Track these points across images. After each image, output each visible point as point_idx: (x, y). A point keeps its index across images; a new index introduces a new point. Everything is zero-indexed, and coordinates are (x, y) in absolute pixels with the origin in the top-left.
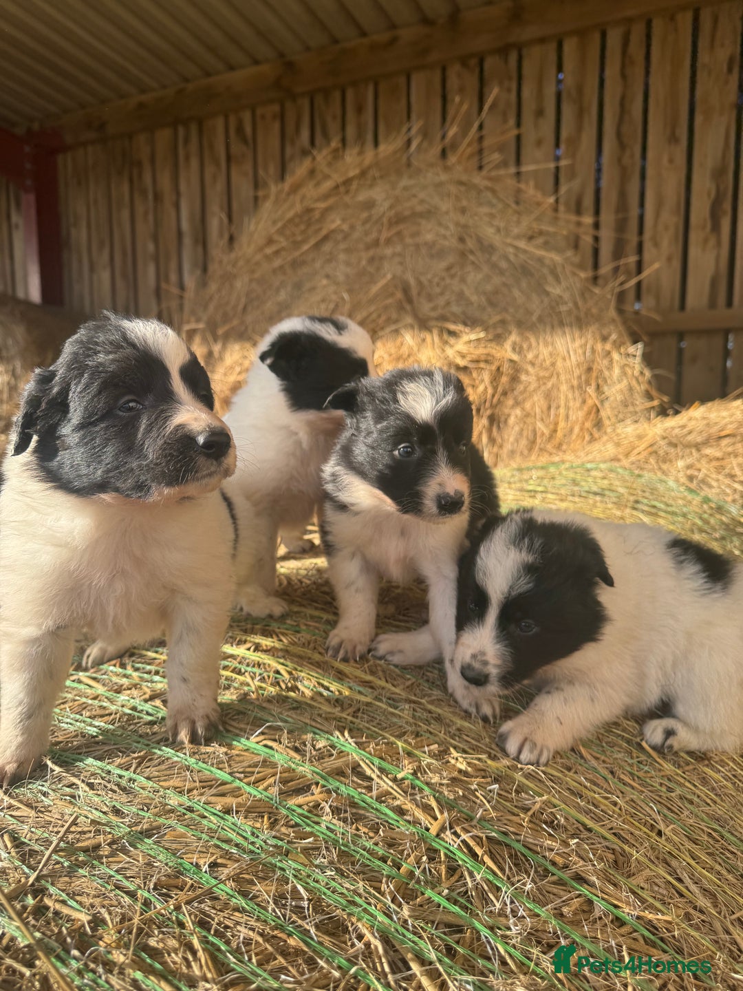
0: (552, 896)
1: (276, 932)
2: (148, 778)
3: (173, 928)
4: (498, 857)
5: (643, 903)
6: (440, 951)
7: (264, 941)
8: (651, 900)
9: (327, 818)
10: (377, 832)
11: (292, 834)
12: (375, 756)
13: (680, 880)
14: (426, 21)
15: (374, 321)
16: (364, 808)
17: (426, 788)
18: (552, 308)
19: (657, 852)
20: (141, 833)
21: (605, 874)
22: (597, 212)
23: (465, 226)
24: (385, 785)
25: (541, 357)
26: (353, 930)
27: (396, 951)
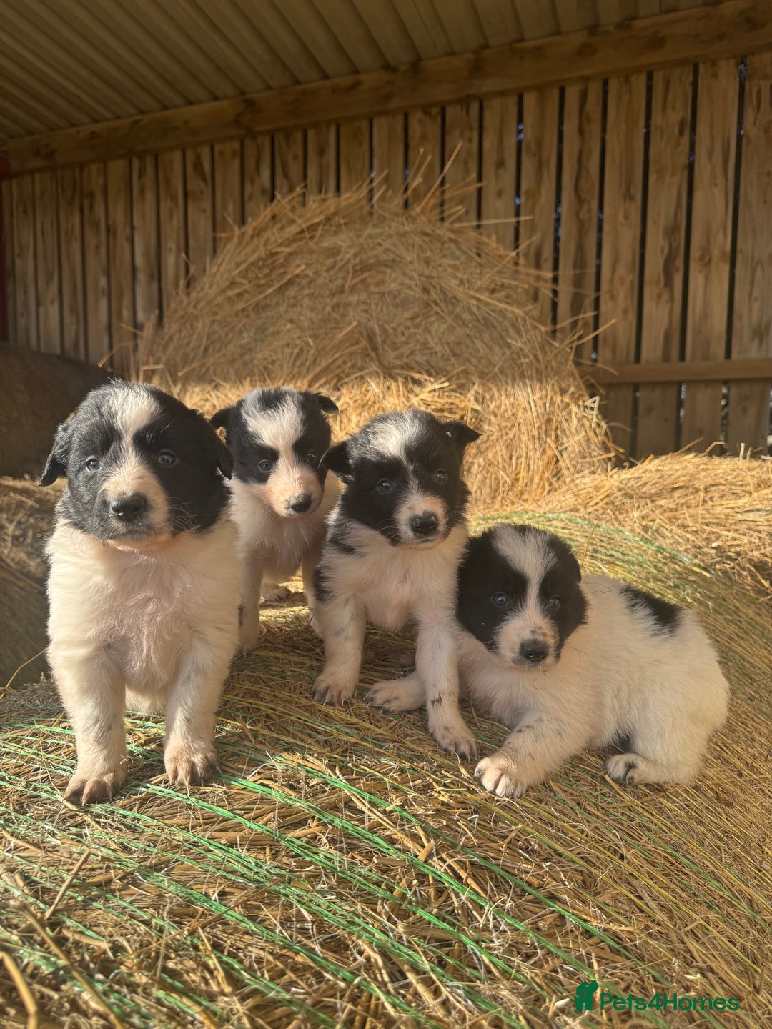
0: (529, 913)
1: (284, 951)
2: (152, 817)
3: (189, 950)
4: (480, 879)
5: (608, 917)
6: (433, 962)
7: (275, 958)
8: (615, 915)
9: (325, 848)
10: (371, 860)
11: (294, 864)
12: (365, 791)
13: (640, 898)
14: (388, 67)
15: (339, 367)
16: (358, 839)
17: (413, 819)
18: (513, 359)
19: (620, 874)
20: (151, 867)
21: (575, 893)
22: (556, 267)
23: (429, 277)
24: (376, 818)
25: (503, 407)
26: (354, 947)
27: (394, 963)
